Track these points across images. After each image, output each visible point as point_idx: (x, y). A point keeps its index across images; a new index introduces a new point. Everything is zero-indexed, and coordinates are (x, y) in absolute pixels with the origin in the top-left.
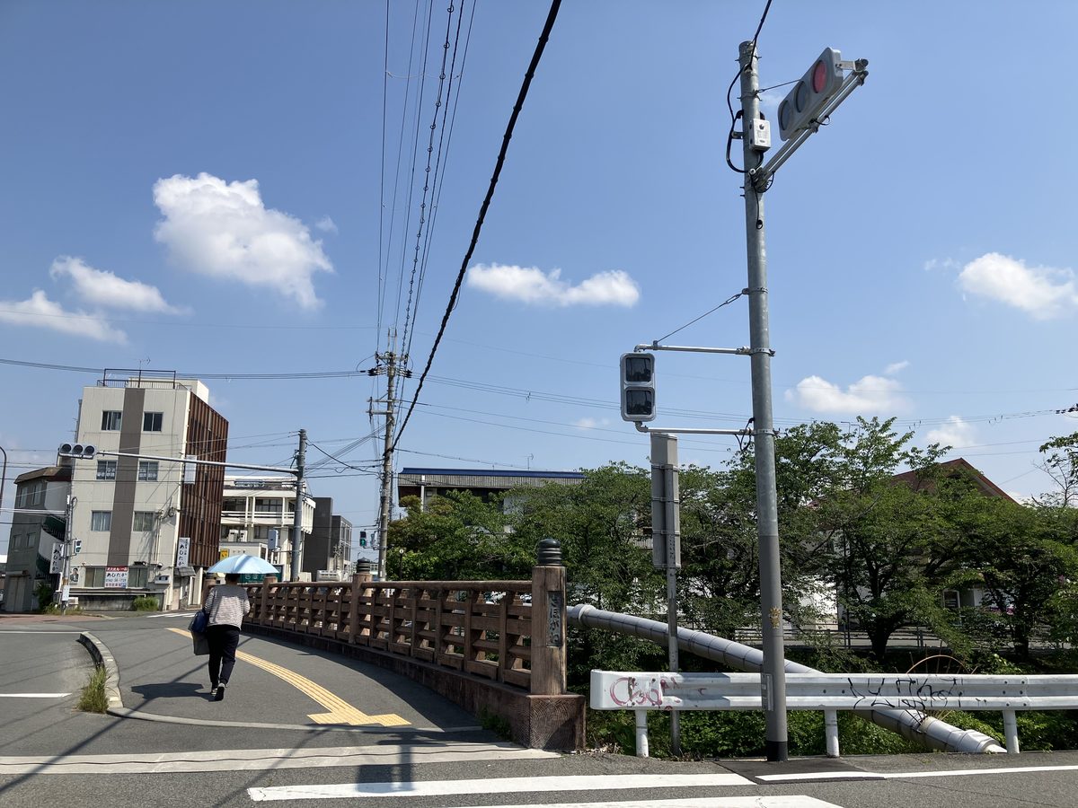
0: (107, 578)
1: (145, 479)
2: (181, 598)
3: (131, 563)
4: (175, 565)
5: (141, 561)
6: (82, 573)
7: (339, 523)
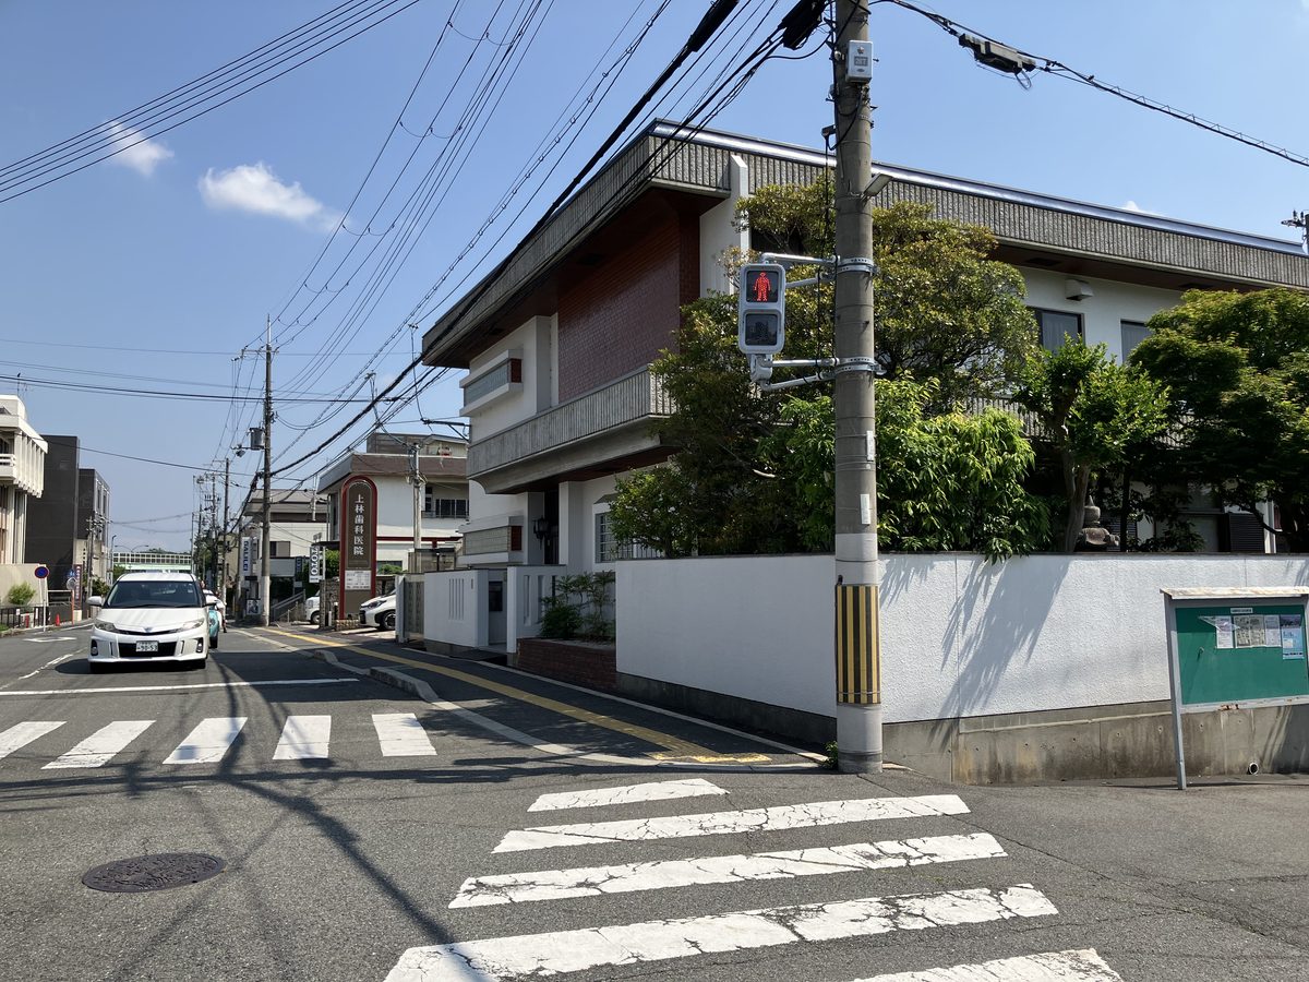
7: (93, 481)
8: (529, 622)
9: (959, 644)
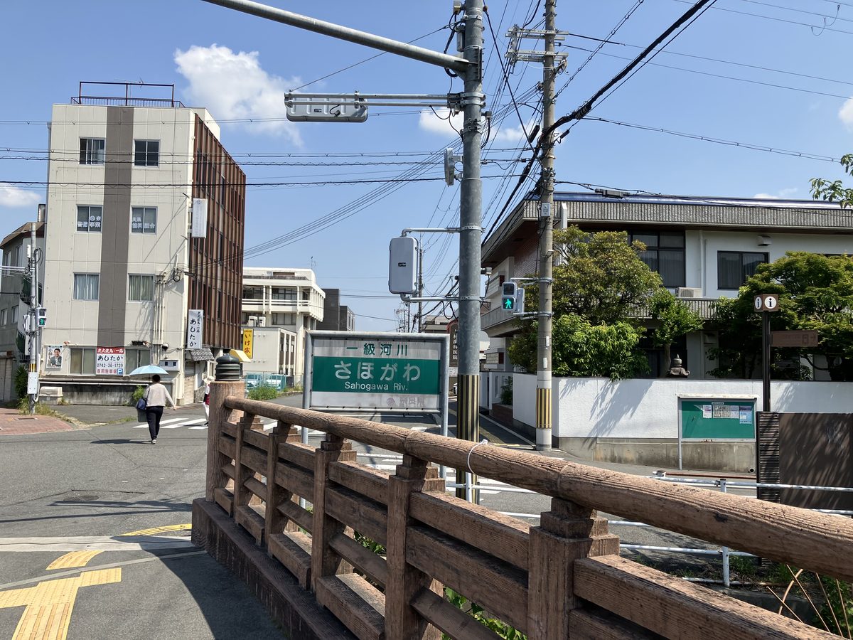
0: (98, 362)
1: (140, 230)
2: (196, 388)
3: (127, 343)
4: (186, 346)
5: (141, 340)
6: (66, 354)
7: (346, 313)
8: (498, 396)
9: (598, 410)
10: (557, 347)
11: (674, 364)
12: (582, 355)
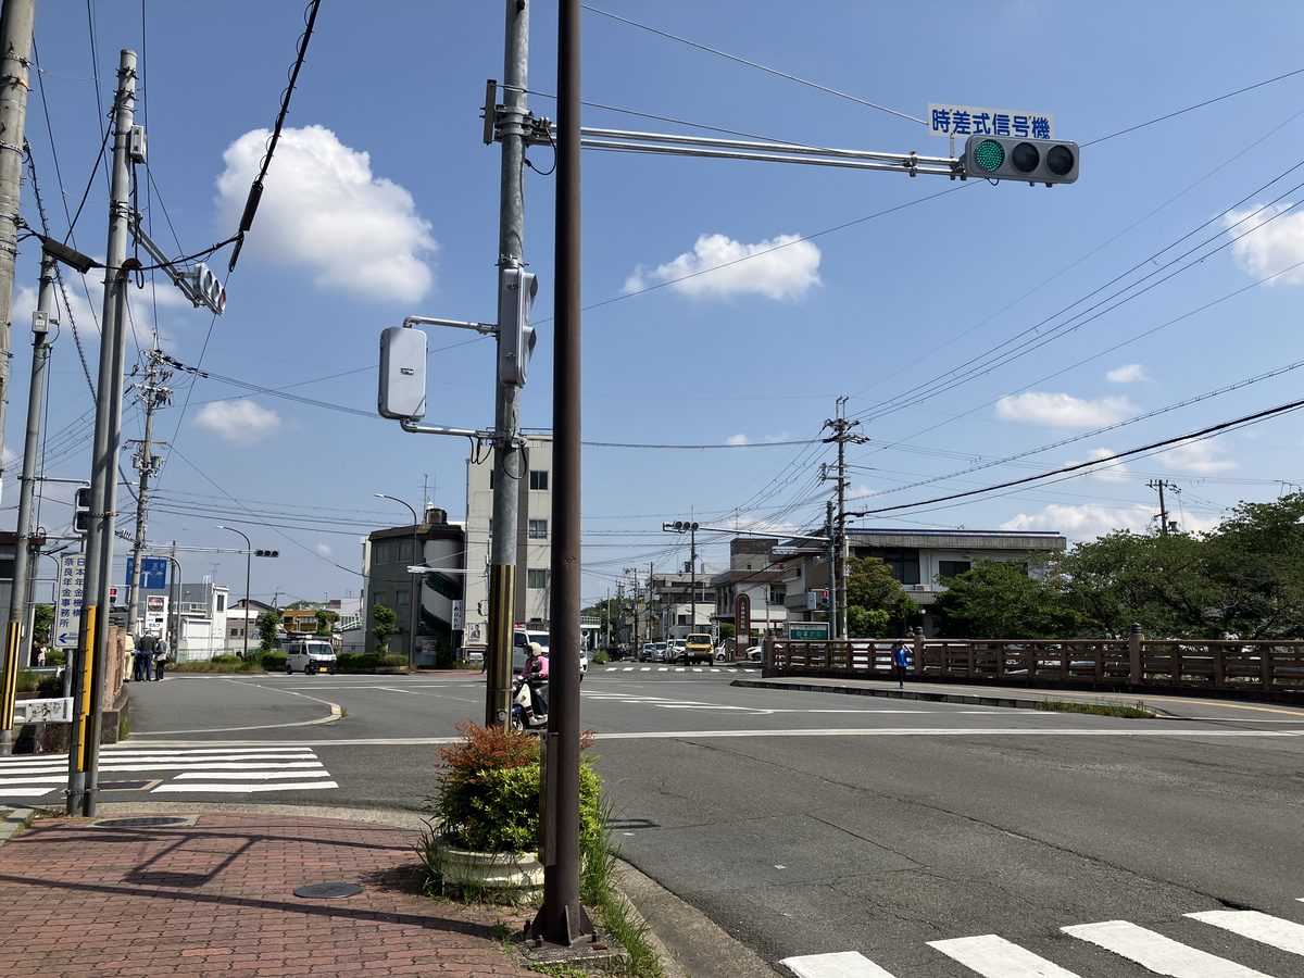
1: (536, 537)
3: (528, 620)
5: (537, 618)
6: (483, 629)
10: (849, 622)
11: (909, 631)
12: (862, 626)
